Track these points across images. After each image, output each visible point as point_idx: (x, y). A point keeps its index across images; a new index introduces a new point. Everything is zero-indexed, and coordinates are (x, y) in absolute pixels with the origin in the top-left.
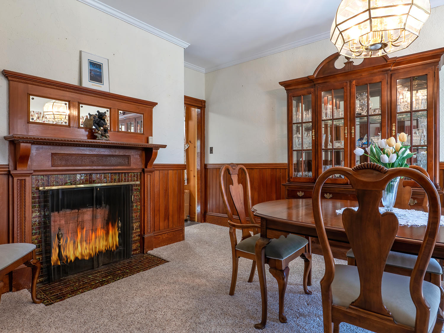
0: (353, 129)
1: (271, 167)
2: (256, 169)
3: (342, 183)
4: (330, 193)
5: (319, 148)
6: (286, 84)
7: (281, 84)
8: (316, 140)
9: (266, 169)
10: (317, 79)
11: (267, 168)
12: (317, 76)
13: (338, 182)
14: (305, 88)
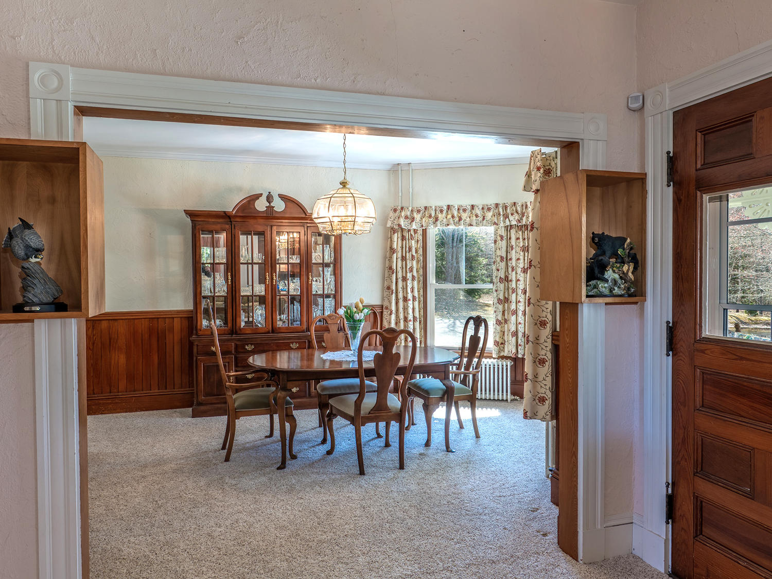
0: (274, 276)
1: (151, 317)
2: (122, 319)
3: (263, 332)
4: (251, 344)
5: (237, 295)
6: (191, 214)
7: (187, 212)
8: (234, 285)
9: (140, 320)
10: (235, 216)
11: (142, 319)
12: (235, 213)
13: (258, 332)
14: (219, 223)
